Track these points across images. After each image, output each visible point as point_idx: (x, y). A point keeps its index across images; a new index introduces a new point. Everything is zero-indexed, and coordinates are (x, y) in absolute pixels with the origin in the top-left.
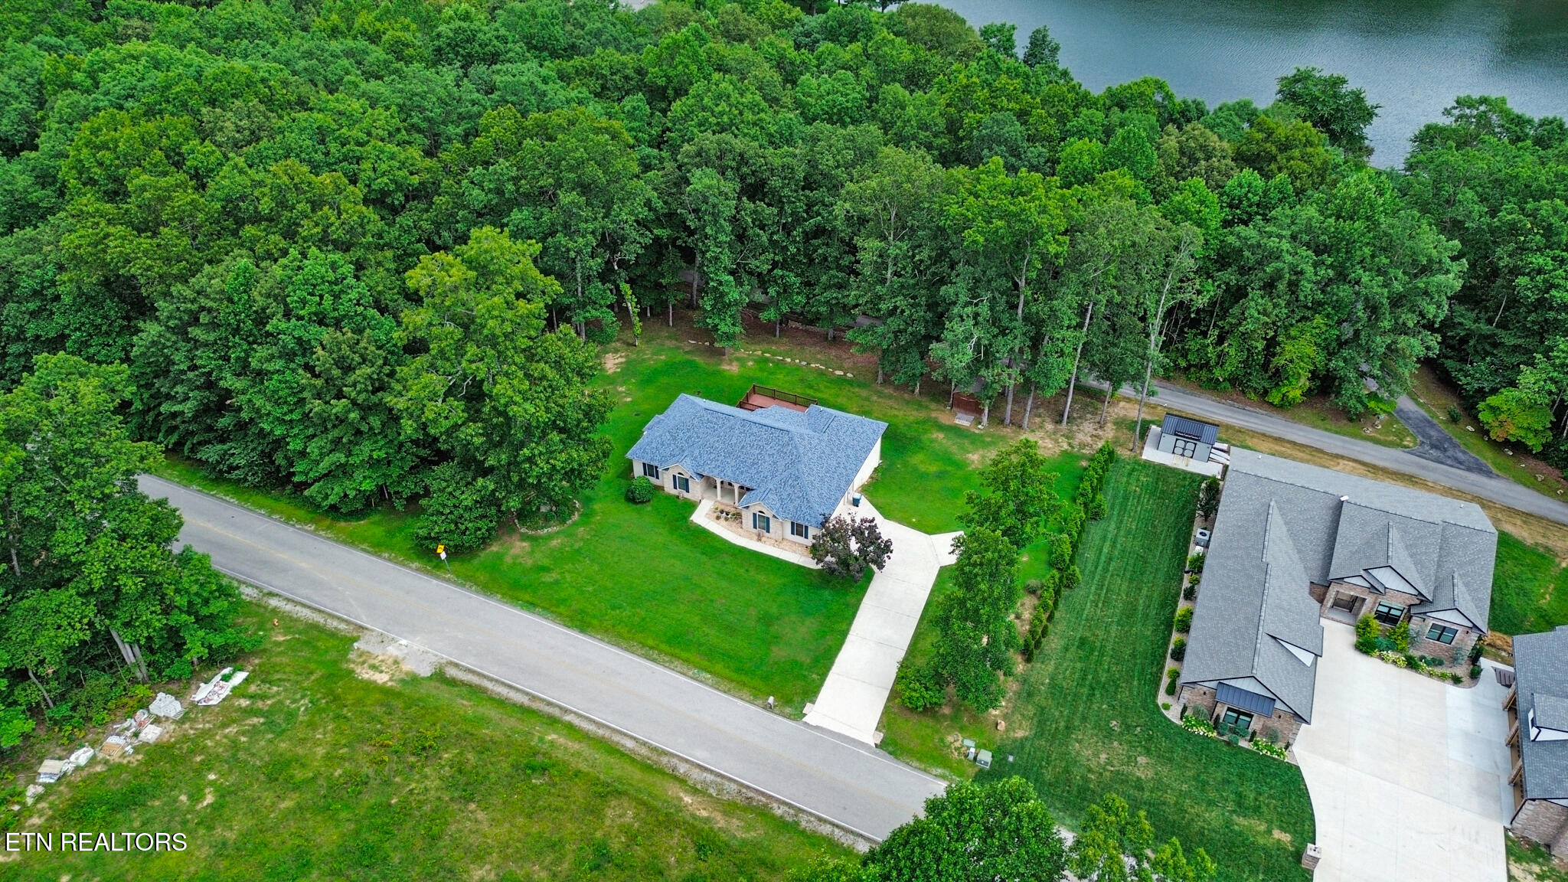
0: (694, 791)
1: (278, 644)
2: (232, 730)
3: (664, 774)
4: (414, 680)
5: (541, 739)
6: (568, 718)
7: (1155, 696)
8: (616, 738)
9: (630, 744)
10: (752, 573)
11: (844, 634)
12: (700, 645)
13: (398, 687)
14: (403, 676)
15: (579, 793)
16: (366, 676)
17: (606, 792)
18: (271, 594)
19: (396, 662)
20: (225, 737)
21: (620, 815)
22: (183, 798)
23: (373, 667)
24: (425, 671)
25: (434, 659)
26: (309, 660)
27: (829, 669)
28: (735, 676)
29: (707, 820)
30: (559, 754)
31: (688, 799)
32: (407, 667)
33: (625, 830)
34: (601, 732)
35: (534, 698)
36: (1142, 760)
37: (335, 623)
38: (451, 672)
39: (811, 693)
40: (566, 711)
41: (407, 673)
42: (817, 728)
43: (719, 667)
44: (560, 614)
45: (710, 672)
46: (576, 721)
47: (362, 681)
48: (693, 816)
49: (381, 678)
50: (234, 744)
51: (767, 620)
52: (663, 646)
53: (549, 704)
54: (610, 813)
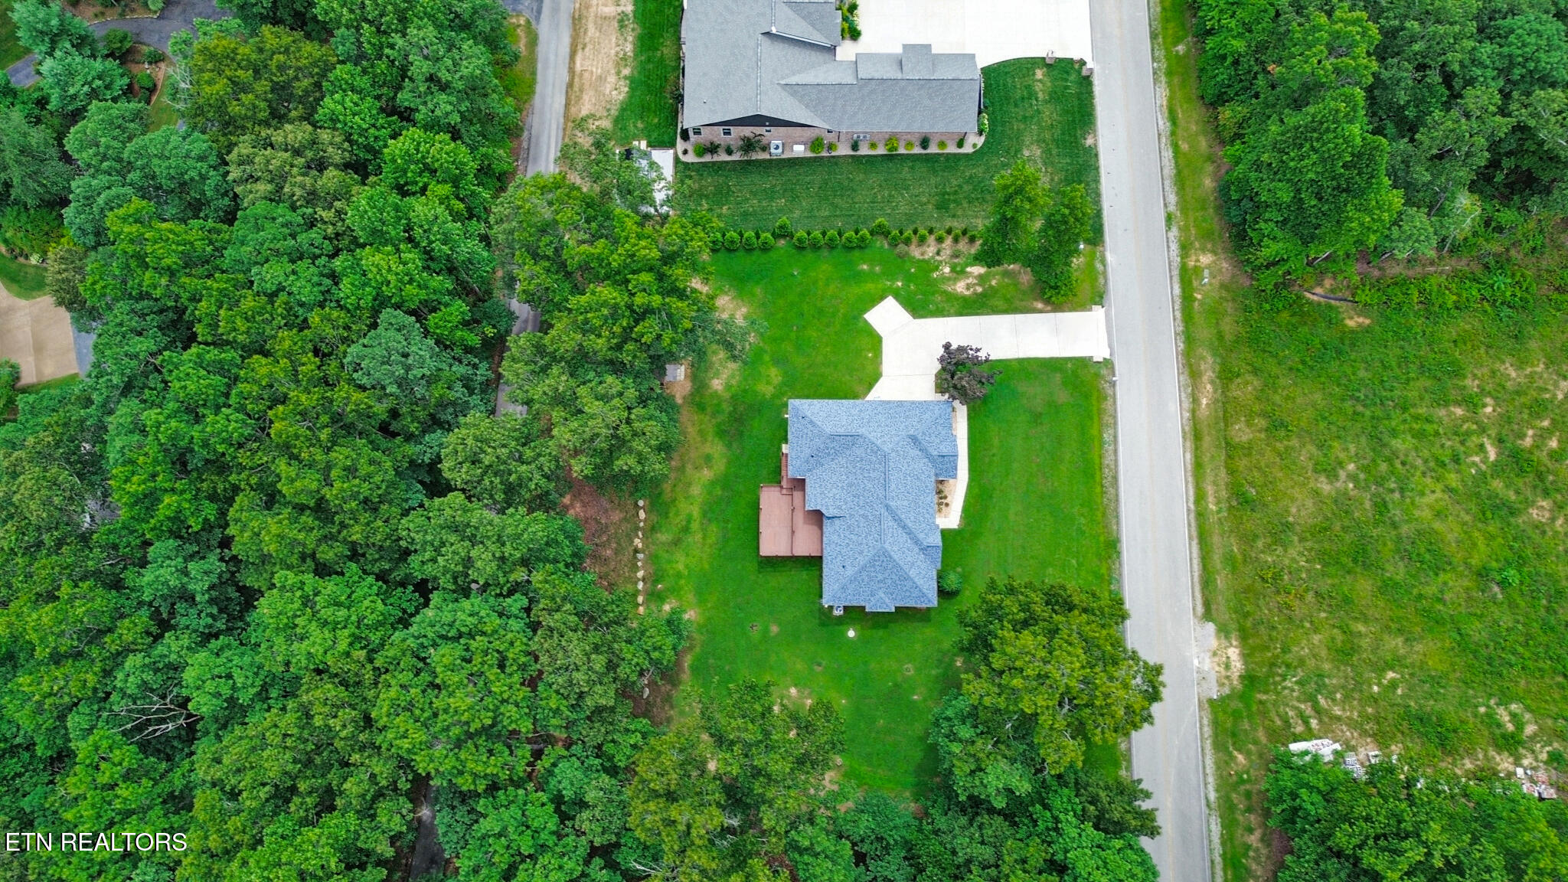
0: (1195, 401)
1: (1248, 754)
2: (1337, 711)
3: (1195, 425)
4: (1223, 631)
5: (1218, 512)
6: (1192, 507)
7: (967, 155)
8: (1189, 467)
9: (1188, 456)
10: (995, 451)
11: (1020, 361)
12: (1084, 453)
13: (1234, 635)
14: (1223, 641)
15: (1242, 464)
16: (1239, 665)
17: (1230, 448)
18: (1208, 805)
19: (1215, 654)
20: (1344, 710)
21: (1241, 432)
22: (1399, 692)
23: (1227, 667)
24: (1211, 627)
25: (1198, 628)
26: (1250, 717)
27: (1057, 359)
28: (1096, 418)
29: (1212, 382)
30: (1224, 494)
31: (1204, 401)
32: (1214, 643)
33: (1249, 424)
34: (1190, 479)
35: (1190, 538)
36: (1026, 153)
37: (1206, 729)
38: (1200, 610)
39: (1084, 362)
40: (1188, 510)
41: (1219, 638)
42: (1110, 346)
43: (1094, 432)
44: (1109, 569)
45: (1101, 435)
46: (1192, 499)
47: (1245, 663)
48: (1215, 391)
49: (1234, 653)
50: (1347, 698)
51: (1036, 418)
52: (1098, 479)
53: (1189, 525)
54: (1245, 438)
